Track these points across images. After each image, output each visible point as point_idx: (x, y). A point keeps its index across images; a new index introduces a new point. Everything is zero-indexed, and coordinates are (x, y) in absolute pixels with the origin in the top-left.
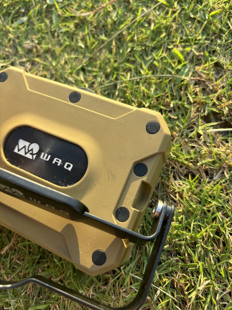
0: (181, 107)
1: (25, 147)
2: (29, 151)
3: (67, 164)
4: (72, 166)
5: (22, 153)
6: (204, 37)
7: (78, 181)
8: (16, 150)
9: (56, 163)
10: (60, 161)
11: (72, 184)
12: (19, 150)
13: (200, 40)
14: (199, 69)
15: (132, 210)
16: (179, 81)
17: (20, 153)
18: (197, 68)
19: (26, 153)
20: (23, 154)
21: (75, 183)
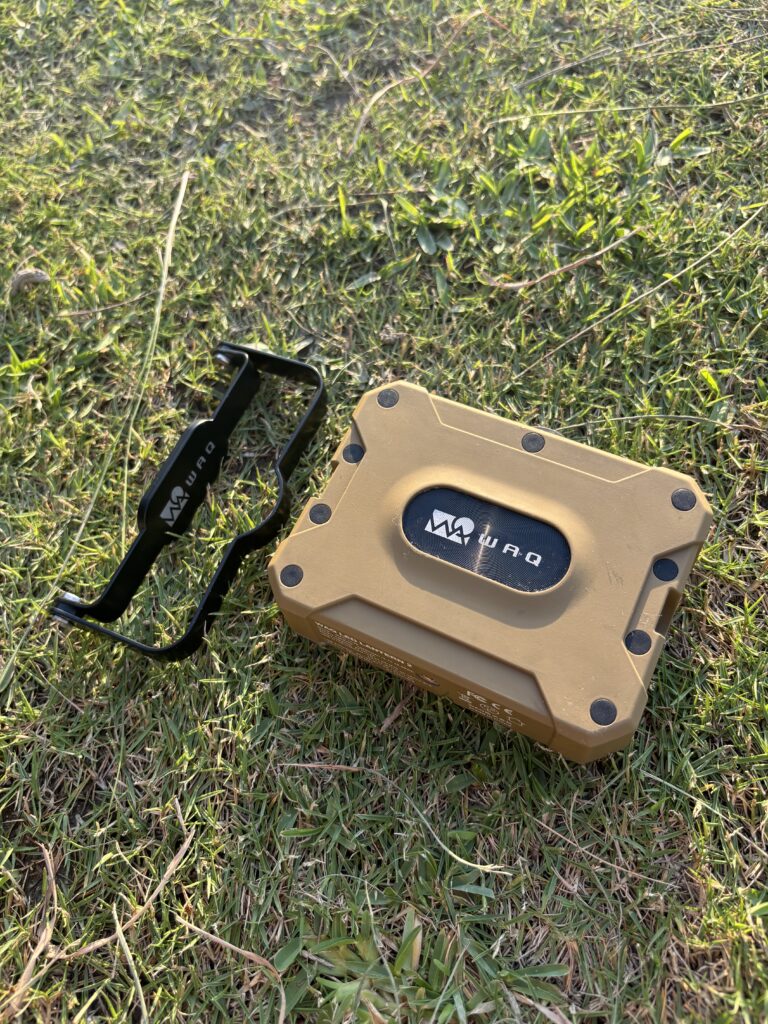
0: (716, 477)
1: (446, 523)
2: (454, 531)
3: (529, 554)
4: (539, 558)
5: (441, 532)
6: (755, 352)
7: (553, 584)
8: (428, 528)
9: (510, 553)
10: (517, 549)
11: (543, 588)
12: (434, 528)
13: (746, 356)
14: (748, 409)
15: (655, 636)
16: (711, 428)
17: (437, 532)
18: (743, 407)
19: (449, 534)
20: (444, 535)
21: (548, 586)
